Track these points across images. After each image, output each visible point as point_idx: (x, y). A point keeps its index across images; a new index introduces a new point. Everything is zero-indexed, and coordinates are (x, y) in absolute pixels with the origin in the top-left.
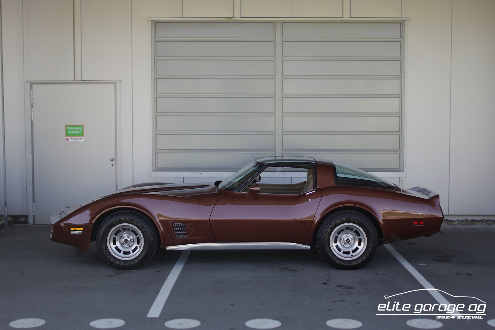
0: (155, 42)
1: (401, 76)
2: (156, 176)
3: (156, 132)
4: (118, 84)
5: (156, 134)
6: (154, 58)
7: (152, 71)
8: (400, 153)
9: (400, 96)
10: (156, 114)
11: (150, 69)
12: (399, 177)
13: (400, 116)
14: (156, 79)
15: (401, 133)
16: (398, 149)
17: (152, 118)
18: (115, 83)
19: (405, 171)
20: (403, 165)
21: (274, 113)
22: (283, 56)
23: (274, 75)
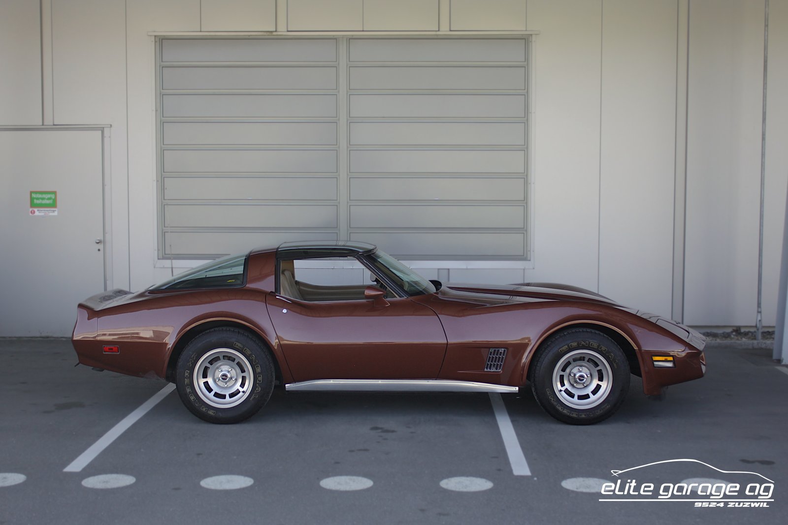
0: (161, 68)
1: (526, 118)
2: (162, 267)
3: (163, 201)
4: (106, 131)
5: (163, 204)
6: (160, 91)
7: (156, 111)
8: (525, 233)
9: (525, 148)
10: (163, 175)
11: (154, 108)
12: (524, 269)
13: (524, 177)
14: (163, 123)
15: (527, 203)
16: (523, 227)
17: (157, 181)
18: (102, 129)
19: (532, 259)
20: (530, 251)
21: (337, 172)
22: (349, 89)
23: (337, 117)
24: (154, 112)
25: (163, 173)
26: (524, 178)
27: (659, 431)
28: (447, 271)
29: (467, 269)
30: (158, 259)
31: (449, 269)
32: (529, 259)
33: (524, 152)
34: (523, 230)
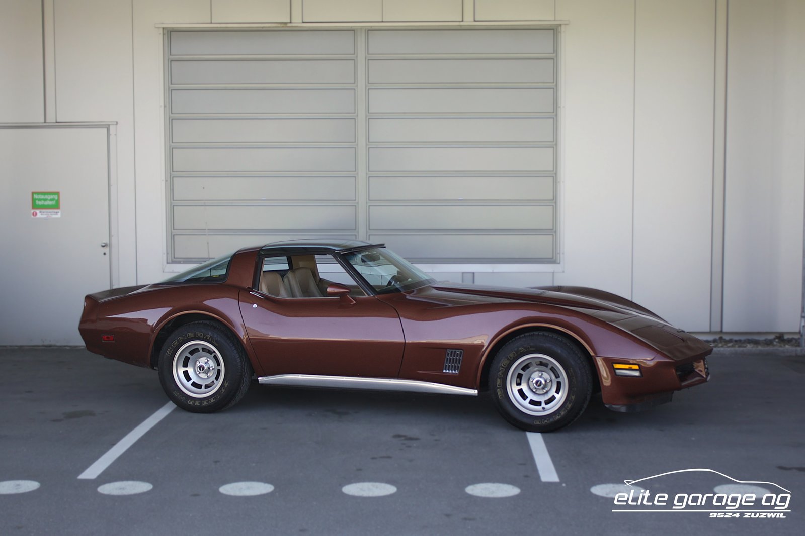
0: (169, 62)
1: (555, 113)
2: (171, 271)
3: (172, 202)
4: (112, 128)
5: (173, 204)
6: (169, 86)
7: (165, 107)
8: (554, 234)
9: (554, 145)
10: (172, 175)
11: (162, 104)
12: (553, 273)
13: (553, 175)
14: (171, 120)
15: (556, 203)
16: (552, 228)
17: (166, 181)
18: (108, 126)
19: (562, 263)
20: (560, 253)
21: (355, 171)
22: (368, 83)
23: (355, 113)
24: (163, 108)
25: (172, 173)
26: (553, 177)
27: (693, 439)
28: (472, 275)
29: (493, 273)
30: (167, 263)
31: (474, 273)
32: (558, 262)
33: (552, 148)
34: (553, 231)
